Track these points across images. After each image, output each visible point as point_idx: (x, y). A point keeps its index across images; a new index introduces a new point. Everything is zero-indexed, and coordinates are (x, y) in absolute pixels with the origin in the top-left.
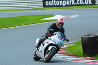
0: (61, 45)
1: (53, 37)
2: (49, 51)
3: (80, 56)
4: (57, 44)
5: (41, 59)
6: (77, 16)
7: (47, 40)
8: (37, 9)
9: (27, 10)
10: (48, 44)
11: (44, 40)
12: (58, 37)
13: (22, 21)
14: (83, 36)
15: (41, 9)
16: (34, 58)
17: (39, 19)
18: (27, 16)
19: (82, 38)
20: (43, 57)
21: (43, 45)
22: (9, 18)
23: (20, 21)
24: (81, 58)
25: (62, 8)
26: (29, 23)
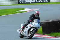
0: (39, 28)
1: (33, 23)
2: (31, 32)
4: (36, 27)
5: (25, 37)
6: (39, 9)
7: (29, 25)
8: (14, 5)
9: (8, 5)
10: (30, 27)
11: (27, 24)
12: (37, 23)
13: (5, 12)
15: (17, 5)
16: (20, 37)
17: (15, 11)
20: (27, 36)
21: (27, 28)
23: (4, 12)
25: (29, 4)
26: (9, 13)
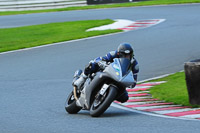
3: (184, 106)
14: (188, 63)
18: (57, 24)
19: (186, 67)
22: (18, 29)
24: (186, 110)
